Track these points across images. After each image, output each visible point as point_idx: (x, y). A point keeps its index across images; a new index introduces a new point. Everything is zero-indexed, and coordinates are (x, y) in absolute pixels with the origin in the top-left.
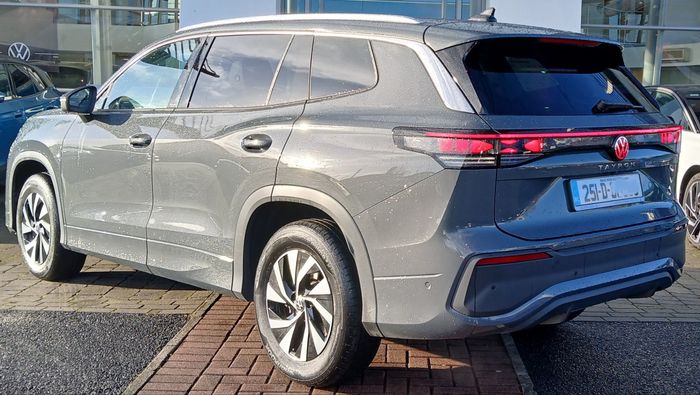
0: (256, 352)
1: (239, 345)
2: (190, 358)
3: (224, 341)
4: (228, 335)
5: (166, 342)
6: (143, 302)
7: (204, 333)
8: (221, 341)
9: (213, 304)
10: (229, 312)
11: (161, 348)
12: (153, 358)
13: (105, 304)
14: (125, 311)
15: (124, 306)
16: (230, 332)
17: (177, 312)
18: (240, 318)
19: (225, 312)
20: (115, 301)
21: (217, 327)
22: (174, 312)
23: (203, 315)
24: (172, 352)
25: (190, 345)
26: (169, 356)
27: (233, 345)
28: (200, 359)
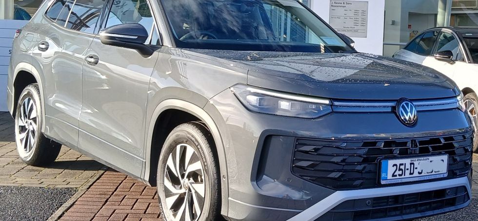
0: (128, 211)
1: (115, 207)
2: (79, 214)
3: (103, 205)
4: (106, 201)
5: (61, 205)
6: (42, 180)
7: (89, 199)
8: (101, 205)
9: (95, 182)
10: (108, 187)
11: (58, 208)
12: (52, 214)
13: (13, 181)
14: (30, 185)
15: (28, 182)
16: (108, 200)
17: (68, 186)
18: (115, 191)
19: (104, 187)
20: (21, 179)
21: (98, 196)
22: (66, 186)
23: (88, 189)
24: (66, 211)
25: (79, 207)
26: (63, 213)
27: (110, 207)
28: (87, 215)
